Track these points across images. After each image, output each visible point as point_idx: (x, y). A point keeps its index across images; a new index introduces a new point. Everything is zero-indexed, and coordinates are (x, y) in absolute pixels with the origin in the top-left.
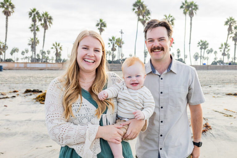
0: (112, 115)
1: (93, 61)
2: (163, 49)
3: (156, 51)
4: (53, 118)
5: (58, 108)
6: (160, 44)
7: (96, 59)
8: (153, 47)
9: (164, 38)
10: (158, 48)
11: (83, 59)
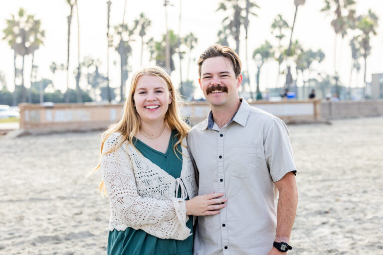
0: (188, 178)
1: (157, 106)
2: (225, 90)
3: (215, 92)
4: (120, 195)
5: (125, 180)
6: (222, 82)
7: (160, 103)
8: (210, 86)
9: (227, 72)
10: (219, 88)
11: (145, 107)
